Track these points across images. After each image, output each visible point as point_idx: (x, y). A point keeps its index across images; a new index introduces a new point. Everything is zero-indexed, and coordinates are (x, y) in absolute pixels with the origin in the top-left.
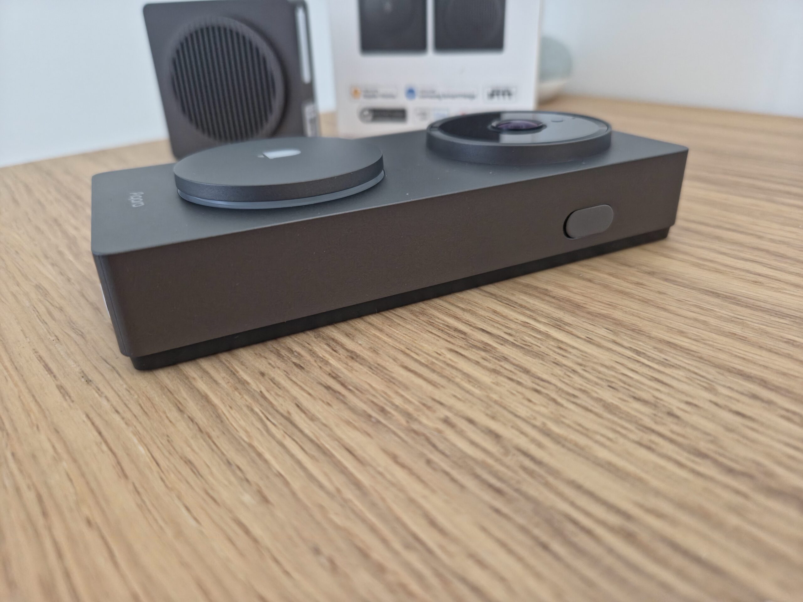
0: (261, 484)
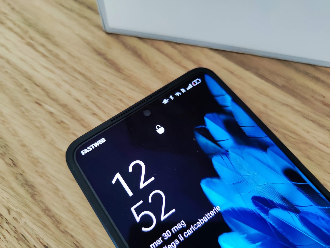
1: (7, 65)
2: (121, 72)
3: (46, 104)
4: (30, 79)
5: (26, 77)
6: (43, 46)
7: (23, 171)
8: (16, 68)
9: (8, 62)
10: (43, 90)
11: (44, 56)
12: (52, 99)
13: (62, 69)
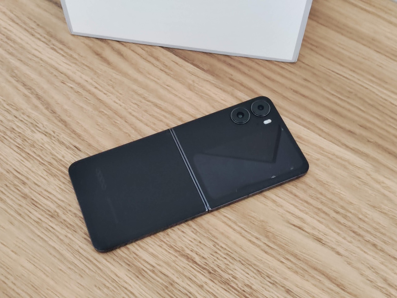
1: (41, 62)
2: (110, 65)
3: (68, 83)
4: (57, 70)
5: (54, 68)
6: (62, 50)
7: (59, 115)
8: (46, 63)
9: (41, 60)
10: (65, 75)
11: (63, 56)
12: (71, 80)
13: (75, 63)
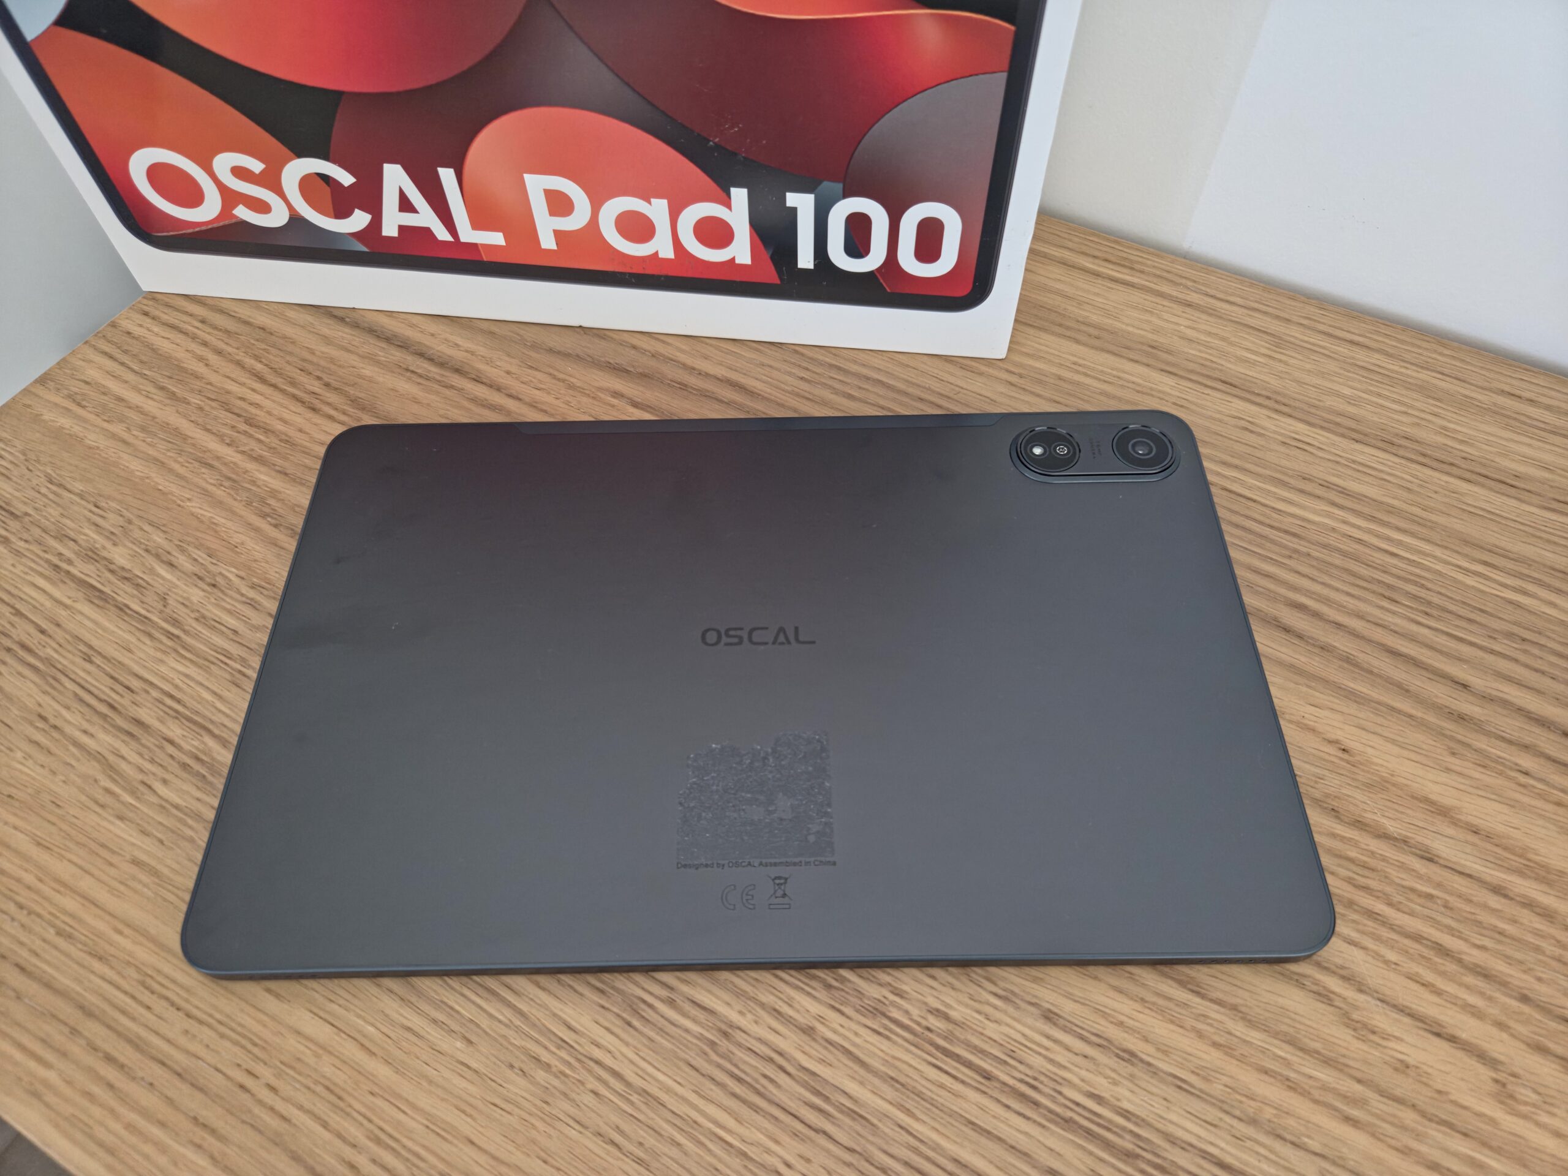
0: (463, 1031)
